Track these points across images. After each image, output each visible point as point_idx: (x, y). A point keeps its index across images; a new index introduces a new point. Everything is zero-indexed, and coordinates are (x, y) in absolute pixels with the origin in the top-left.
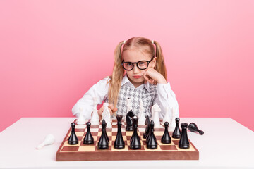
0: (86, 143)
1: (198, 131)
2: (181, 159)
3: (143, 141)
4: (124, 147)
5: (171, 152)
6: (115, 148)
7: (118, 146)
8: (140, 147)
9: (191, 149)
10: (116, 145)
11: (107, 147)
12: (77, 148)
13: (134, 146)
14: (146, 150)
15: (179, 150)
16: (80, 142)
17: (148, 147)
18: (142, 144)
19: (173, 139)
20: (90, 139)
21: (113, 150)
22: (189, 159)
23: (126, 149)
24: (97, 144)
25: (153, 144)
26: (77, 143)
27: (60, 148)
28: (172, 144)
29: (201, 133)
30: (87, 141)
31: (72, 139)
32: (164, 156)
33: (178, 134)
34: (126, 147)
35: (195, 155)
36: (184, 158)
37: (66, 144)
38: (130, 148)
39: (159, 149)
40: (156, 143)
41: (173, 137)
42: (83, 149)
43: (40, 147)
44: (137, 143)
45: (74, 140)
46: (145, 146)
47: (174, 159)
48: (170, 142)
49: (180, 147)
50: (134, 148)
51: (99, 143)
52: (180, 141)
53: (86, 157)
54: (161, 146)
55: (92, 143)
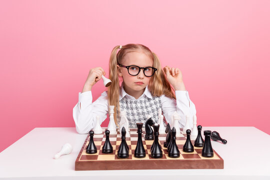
0: (104, 152)
1: (221, 139)
2: (204, 168)
3: (165, 150)
4: (144, 156)
5: (194, 161)
6: (135, 156)
7: (139, 154)
8: (161, 156)
9: (215, 157)
10: (137, 154)
11: (127, 156)
12: (96, 157)
13: (156, 154)
14: (168, 158)
15: (203, 158)
16: (98, 151)
17: (169, 156)
18: (163, 153)
19: (195, 148)
20: (109, 148)
21: (134, 159)
22: (214, 168)
23: (147, 158)
24: (116, 153)
25: (175, 152)
26: (96, 152)
27: (78, 158)
28: (195, 152)
29: (224, 142)
30: (106, 150)
31: (90, 148)
32: (187, 165)
33: (201, 142)
34: (147, 155)
35: (220, 164)
36: (208, 166)
37: (84, 153)
38: (151, 156)
39: (181, 158)
40: (178, 151)
41: (195, 146)
42: (102, 158)
43: (57, 156)
44: (158, 152)
45: (93, 148)
46: (166, 155)
47: (198, 168)
48: (192, 150)
49: (203, 155)
50: (156, 157)
51: (118, 152)
52: (203, 150)
53: (106, 166)
54: (183, 155)
55: (111, 152)
